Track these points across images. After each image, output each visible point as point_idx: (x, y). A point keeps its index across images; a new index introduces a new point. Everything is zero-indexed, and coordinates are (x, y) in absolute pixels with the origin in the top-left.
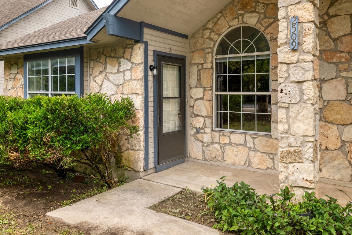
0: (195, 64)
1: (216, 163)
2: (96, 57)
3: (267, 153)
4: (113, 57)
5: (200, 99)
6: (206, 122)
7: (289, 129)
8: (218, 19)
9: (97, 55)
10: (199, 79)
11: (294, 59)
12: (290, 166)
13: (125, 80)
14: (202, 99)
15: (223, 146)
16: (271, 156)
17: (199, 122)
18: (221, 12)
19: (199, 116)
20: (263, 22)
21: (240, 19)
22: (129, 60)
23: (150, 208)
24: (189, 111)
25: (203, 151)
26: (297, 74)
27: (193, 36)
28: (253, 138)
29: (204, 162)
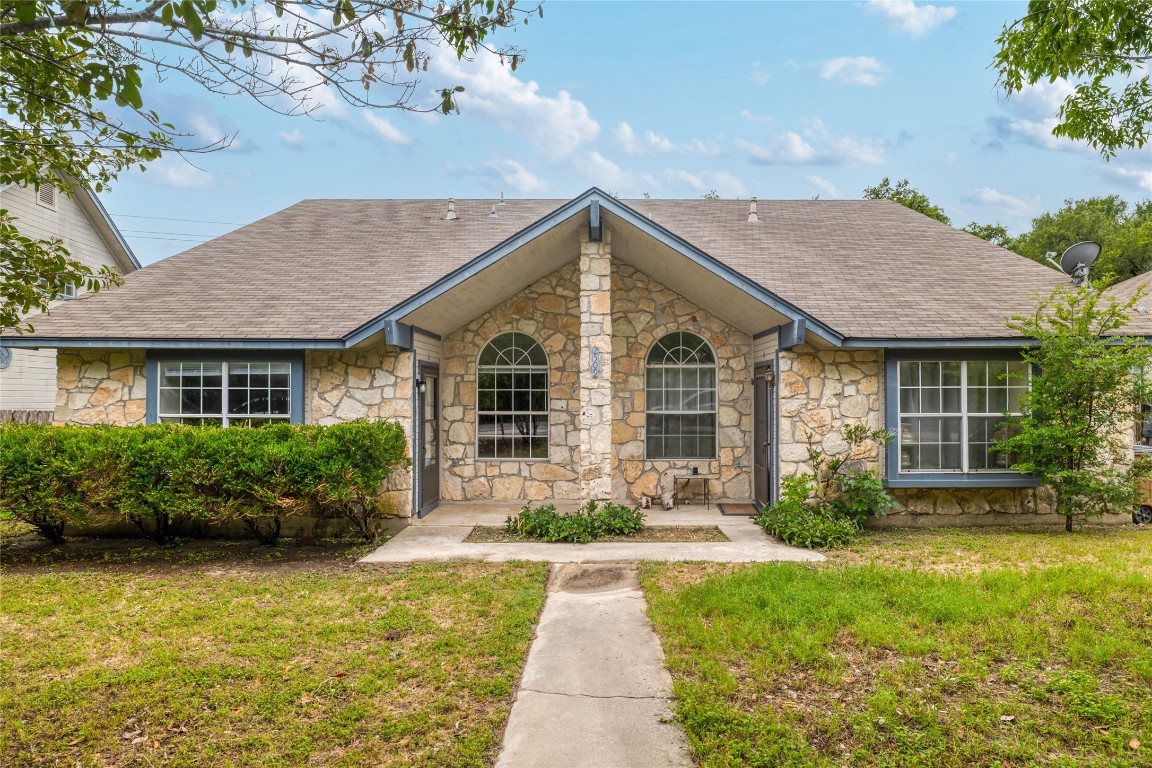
0: (451, 375)
1: (481, 502)
2: (324, 364)
3: (546, 481)
4: (361, 367)
5: (458, 421)
6: (467, 450)
7: (590, 449)
8: (485, 321)
9: (327, 361)
10: (457, 395)
11: (595, 385)
12: (591, 482)
13: (383, 398)
14: (462, 420)
15: (490, 479)
16: (550, 484)
17: (456, 452)
18: (488, 312)
19: (458, 443)
20: (542, 333)
21: (515, 325)
22: (392, 373)
23: (464, 541)
24: (442, 436)
25: (463, 489)
26: (597, 399)
27: (448, 338)
28: (529, 465)
29: (464, 503)
